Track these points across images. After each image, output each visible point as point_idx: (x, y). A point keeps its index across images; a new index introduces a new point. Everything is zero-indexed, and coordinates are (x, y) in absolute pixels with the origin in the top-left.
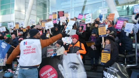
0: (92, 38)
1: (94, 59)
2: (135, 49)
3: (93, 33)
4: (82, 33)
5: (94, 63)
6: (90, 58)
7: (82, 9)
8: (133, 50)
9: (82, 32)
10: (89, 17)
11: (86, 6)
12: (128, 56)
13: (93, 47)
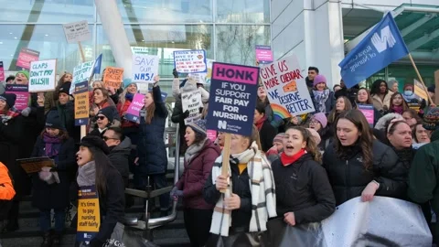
0: (47, 139)
1: (52, 210)
2: (173, 171)
3: (48, 127)
4: (9, 121)
5: (53, 225)
6: (37, 210)
7: (21, 35)
8: (168, 175)
9: (10, 117)
10: (44, 69)
11: (37, 28)
12: (155, 193)
13: (47, 174)
